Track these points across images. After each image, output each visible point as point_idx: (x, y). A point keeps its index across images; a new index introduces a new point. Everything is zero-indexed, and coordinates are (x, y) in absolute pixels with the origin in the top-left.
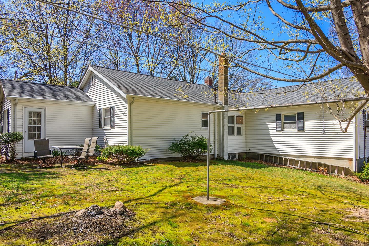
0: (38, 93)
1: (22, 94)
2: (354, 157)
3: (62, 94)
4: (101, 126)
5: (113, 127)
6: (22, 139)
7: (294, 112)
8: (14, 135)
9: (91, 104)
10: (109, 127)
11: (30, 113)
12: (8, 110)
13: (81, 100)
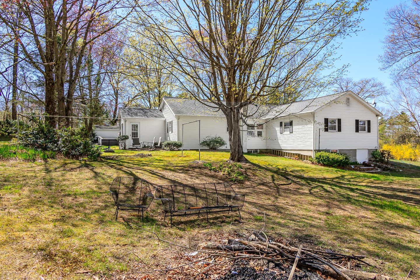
0: (136, 114)
1: (128, 116)
2: (313, 149)
3: (148, 114)
4: (168, 132)
5: (172, 132)
6: (128, 138)
7: (288, 121)
8: (125, 136)
9: (164, 119)
10: (170, 132)
11: (132, 125)
12: (123, 124)
13: (158, 117)
